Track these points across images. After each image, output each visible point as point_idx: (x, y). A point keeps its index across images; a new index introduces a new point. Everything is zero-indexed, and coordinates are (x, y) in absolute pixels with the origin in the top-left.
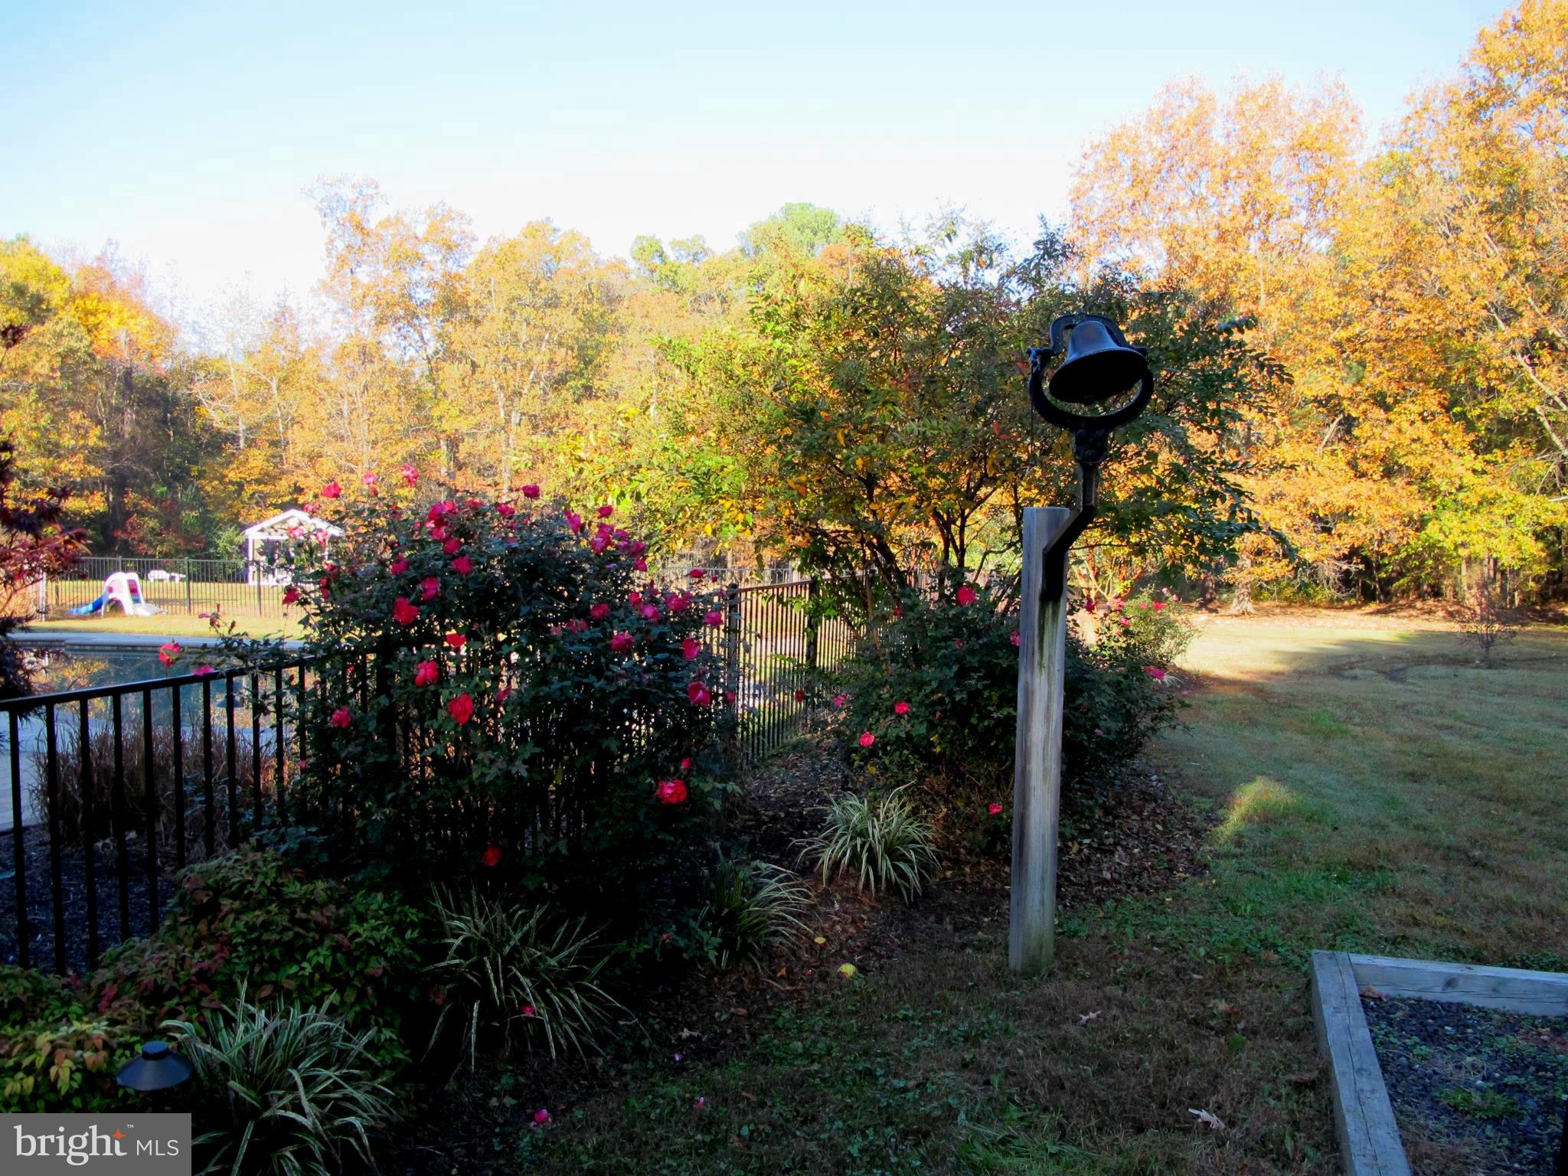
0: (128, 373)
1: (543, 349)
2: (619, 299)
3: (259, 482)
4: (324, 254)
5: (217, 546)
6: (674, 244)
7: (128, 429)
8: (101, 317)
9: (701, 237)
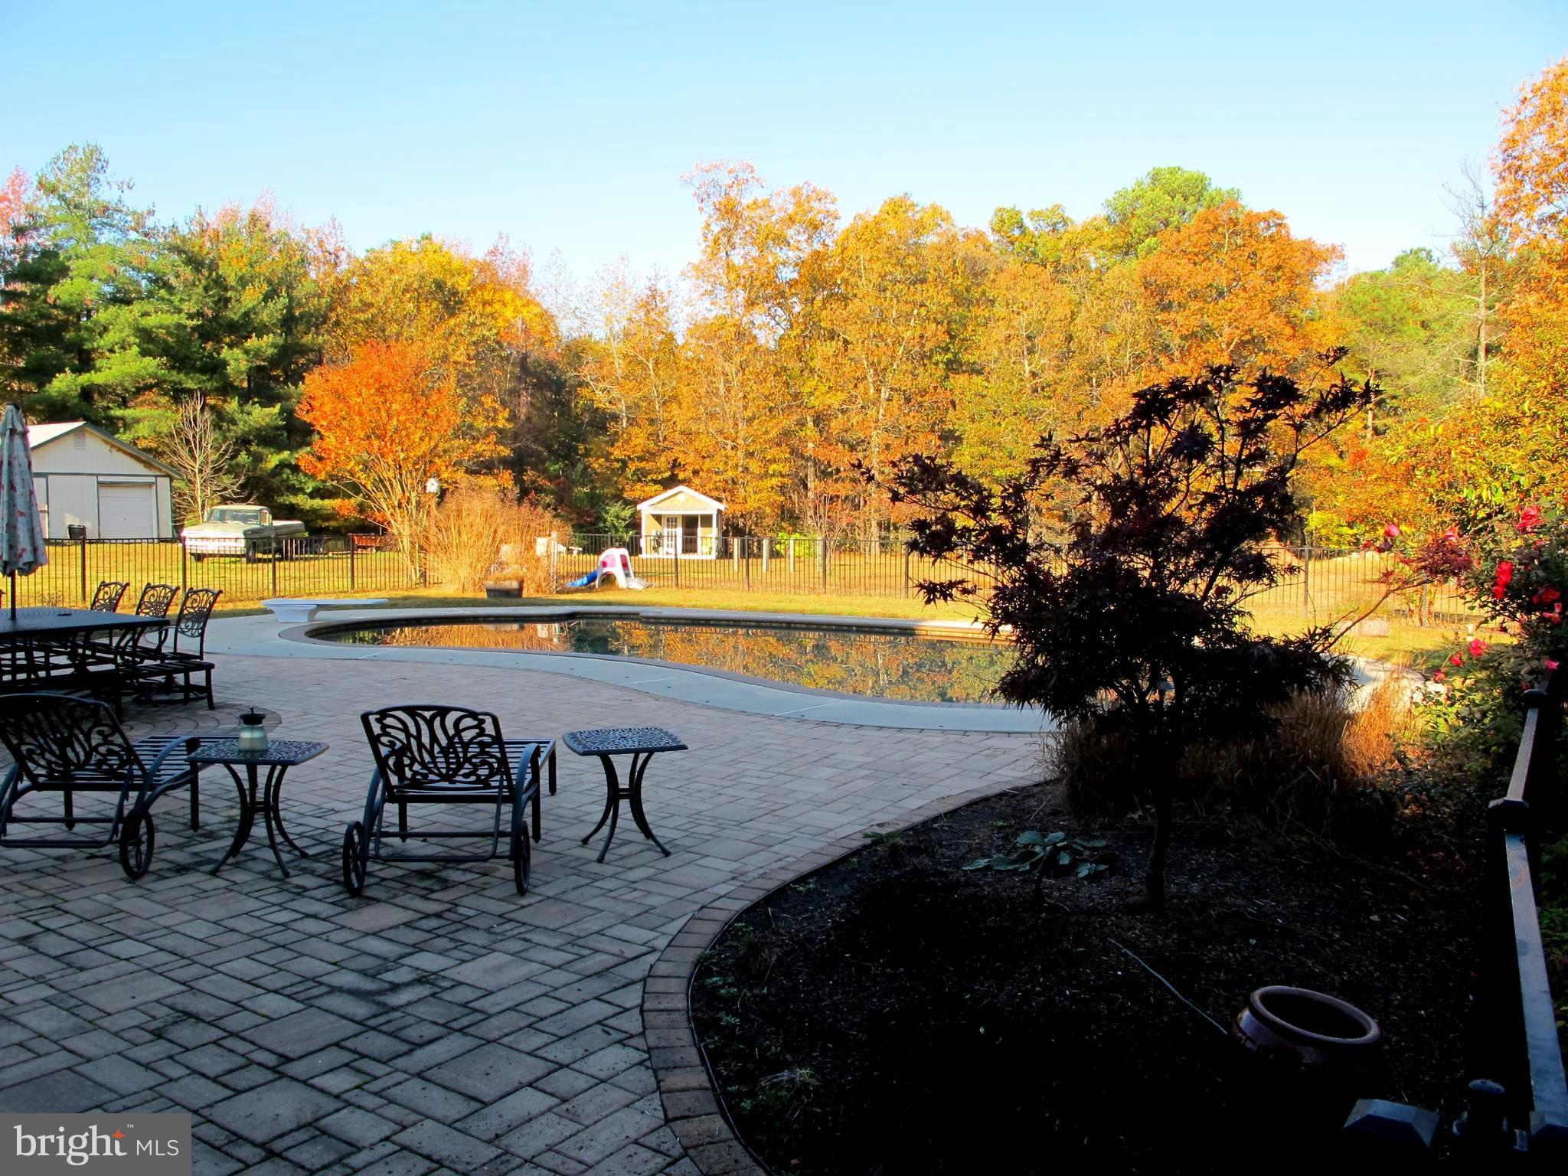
0: (525, 357)
1: (913, 324)
2: (984, 272)
3: (641, 459)
4: (702, 239)
5: (605, 521)
6: (1033, 215)
7: (524, 410)
8: (497, 306)
9: (1058, 207)
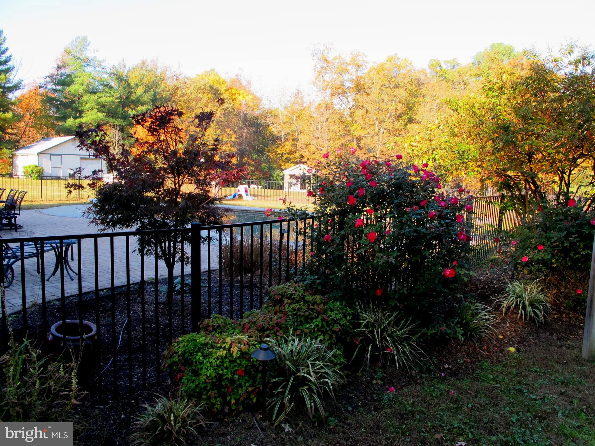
0: (245, 115)
1: (393, 104)
2: (423, 84)
3: (288, 154)
4: (313, 70)
5: (273, 177)
6: (445, 62)
7: (245, 135)
8: (237, 95)
9: (456, 59)
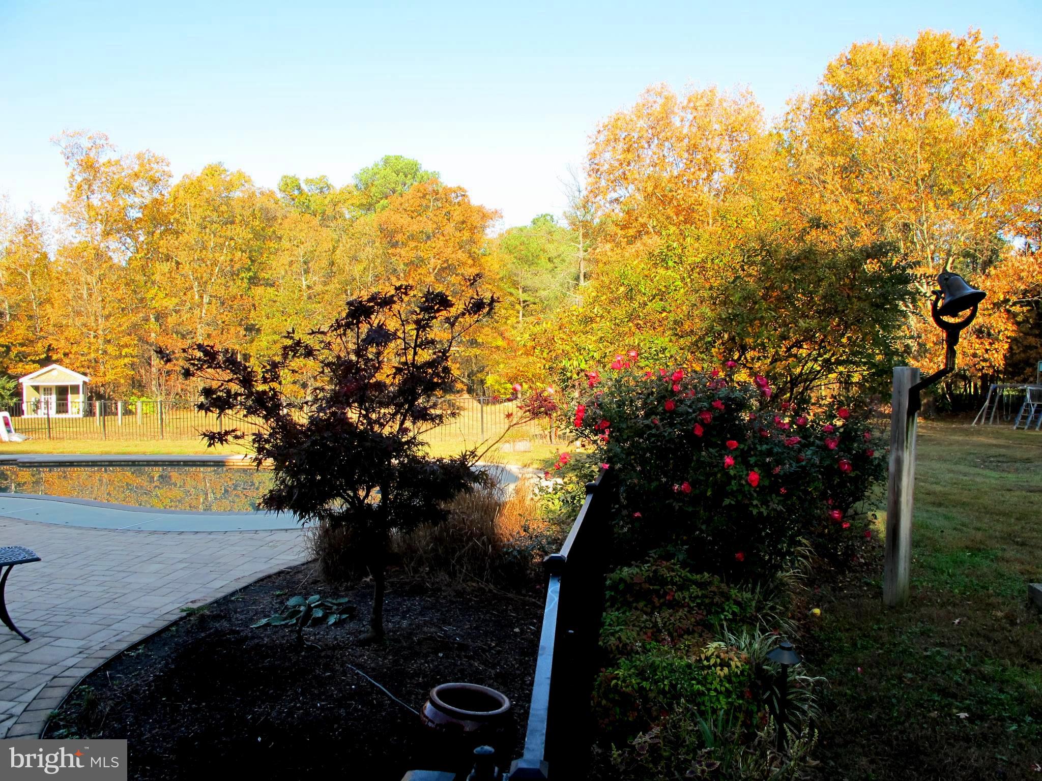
1: (225, 251)
2: (275, 218)
3: (22, 345)
4: (68, 185)
6: (309, 182)
9: (324, 177)
